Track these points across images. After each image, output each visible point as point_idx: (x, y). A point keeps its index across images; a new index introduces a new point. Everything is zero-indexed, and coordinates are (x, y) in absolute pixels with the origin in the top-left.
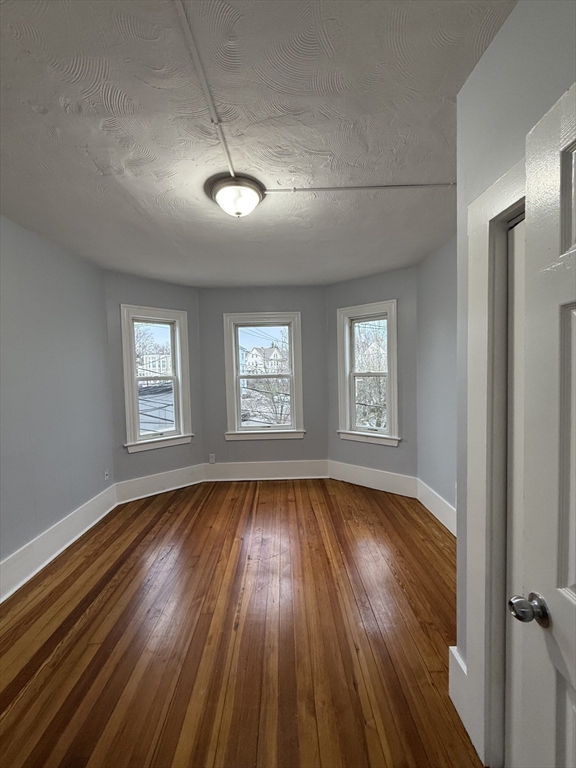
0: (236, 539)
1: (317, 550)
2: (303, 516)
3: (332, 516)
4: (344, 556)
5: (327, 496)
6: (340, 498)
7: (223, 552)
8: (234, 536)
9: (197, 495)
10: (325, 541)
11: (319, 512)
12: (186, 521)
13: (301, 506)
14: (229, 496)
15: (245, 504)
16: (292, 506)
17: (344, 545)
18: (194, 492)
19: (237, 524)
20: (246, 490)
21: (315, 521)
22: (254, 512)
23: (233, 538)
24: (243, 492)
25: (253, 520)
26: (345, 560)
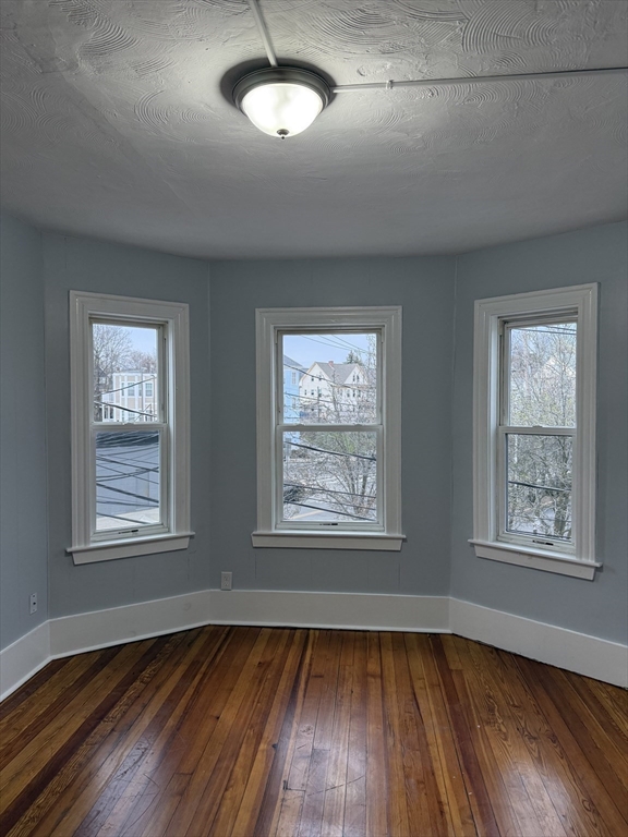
0: (262, 746)
1: (419, 782)
2: (395, 710)
3: (454, 714)
4: (474, 801)
5: (445, 670)
6: (473, 678)
7: (238, 771)
8: (259, 737)
9: (195, 650)
10: (436, 765)
11: (428, 704)
12: (171, 701)
13: (391, 689)
14: (254, 659)
15: (285, 676)
16: (374, 684)
17: (475, 776)
18: (190, 645)
19: (266, 715)
20: (288, 646)
21: (419, 722)
22: (300, 693)
23: (258, 744)
24: (280, 650)
25: (298, 710)
26: (475, 809)
